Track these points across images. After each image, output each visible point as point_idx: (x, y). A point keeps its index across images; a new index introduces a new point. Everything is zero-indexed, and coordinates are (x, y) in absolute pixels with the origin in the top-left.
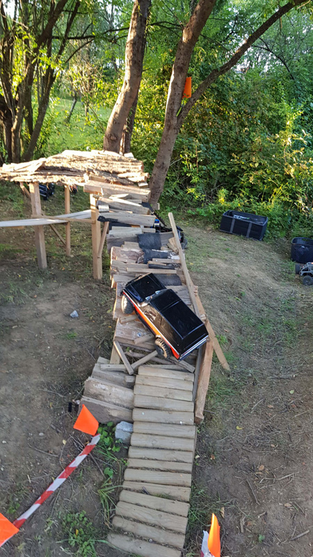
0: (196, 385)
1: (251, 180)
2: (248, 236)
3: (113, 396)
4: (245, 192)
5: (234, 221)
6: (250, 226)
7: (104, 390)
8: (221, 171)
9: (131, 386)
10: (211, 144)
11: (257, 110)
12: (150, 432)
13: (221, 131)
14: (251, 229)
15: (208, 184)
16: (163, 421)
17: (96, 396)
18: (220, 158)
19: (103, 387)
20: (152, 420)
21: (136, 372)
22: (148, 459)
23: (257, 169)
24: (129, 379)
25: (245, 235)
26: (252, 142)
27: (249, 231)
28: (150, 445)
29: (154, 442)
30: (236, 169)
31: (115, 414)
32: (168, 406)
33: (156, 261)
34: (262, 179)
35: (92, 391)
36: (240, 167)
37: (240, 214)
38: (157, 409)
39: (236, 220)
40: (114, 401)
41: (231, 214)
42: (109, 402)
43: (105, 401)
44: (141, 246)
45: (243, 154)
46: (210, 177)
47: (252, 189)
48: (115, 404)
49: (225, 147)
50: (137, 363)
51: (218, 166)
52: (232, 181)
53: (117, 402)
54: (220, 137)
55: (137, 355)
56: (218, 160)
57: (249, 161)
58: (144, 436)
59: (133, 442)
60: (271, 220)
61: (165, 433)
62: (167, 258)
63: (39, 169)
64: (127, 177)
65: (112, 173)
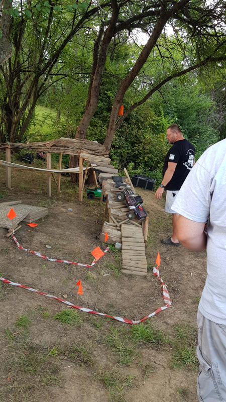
0: (144, 231)
1: (146, 159)
2: (146, 188)
3: (113, 233)
4: (143, 165)
5: (138, 180)
6: (147, 183)
7: (110, 231)
8: (128, 153)
9: (120, 230)
10: (122, 137)
11: (147, 120)
12: (129, 245)
13: (127, 131)
14: (148, 185)
15: (121, 160)
16: (133, 241)
17: (106, 233)
18: (127, 146)
20: (129, 241)
21: (121, 226)
23: (149, 153)
24: (119, 228)
25: (144, 188)
26: (145, 138)
27: (146, 185)
30: (137, 152)
31: (114, 240)
32: (134, 237)
33: (121, 187)
34: (152, 159)
36: (138, 151)
37: (141, 176)
38: (130, 237)
39: (139, 179)
40: (114, 235)
41: (136, 176)
43: (111, 235)
44: (114, 181)
45: (140, 144)
46: (122, 156)
47: (146, 164)
49: (129, 140)
50: (120, 223)
51: (126, 150)
52: (134, 159)
54: (126, 134)
55: (119, 221)
56: (126, 147)
57: (144, 148)
58: (127, 246)
59: (123, 248)
60: (157, 180)
61: (134, 245)
62: (125, 186)
63: (53, 146)
64: (98, 152)
65: (90, 150)
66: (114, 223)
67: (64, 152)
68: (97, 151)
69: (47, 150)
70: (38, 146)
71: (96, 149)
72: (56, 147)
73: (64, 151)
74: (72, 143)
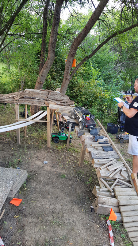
1: (84, 99)
3: (109, 202)
7: (106, 200)
9: (115, 197)
12: (129, 215)
16: (132, 210)
17: (102, 203)
19: (106, 199)
20: (128, 210)
22: (133, 227)
23: (84, 95)
24: (113, 194)
26: (79, 83)
28: (131, 221)
29: (132, 219)
32: (132, 203)
33: (100, 141)
34: (87, 99)
35: (101, 201)
36: (76, 93)
38: (128, 205)
40: (109, 204)
42: (108, 205)
43: (106, 205)
44: (92, 134)
45: (76, 88)
48: (110, 206)
50: (113, 186)
53: (111, 205)
55: (111, 183)
58: (128, 217)
61: (134, 215)
62: (103, 139)
63: (21, 98)
64: (64, 102)
65: (56, 100)
66: (106, 187)
67: (32, 104)
68: (62, 101)
69: (16, 102)
70: (6, 98)
71: (61, 99)
72: (24, 99)
73: (32, 102)
74: (37, 94)
